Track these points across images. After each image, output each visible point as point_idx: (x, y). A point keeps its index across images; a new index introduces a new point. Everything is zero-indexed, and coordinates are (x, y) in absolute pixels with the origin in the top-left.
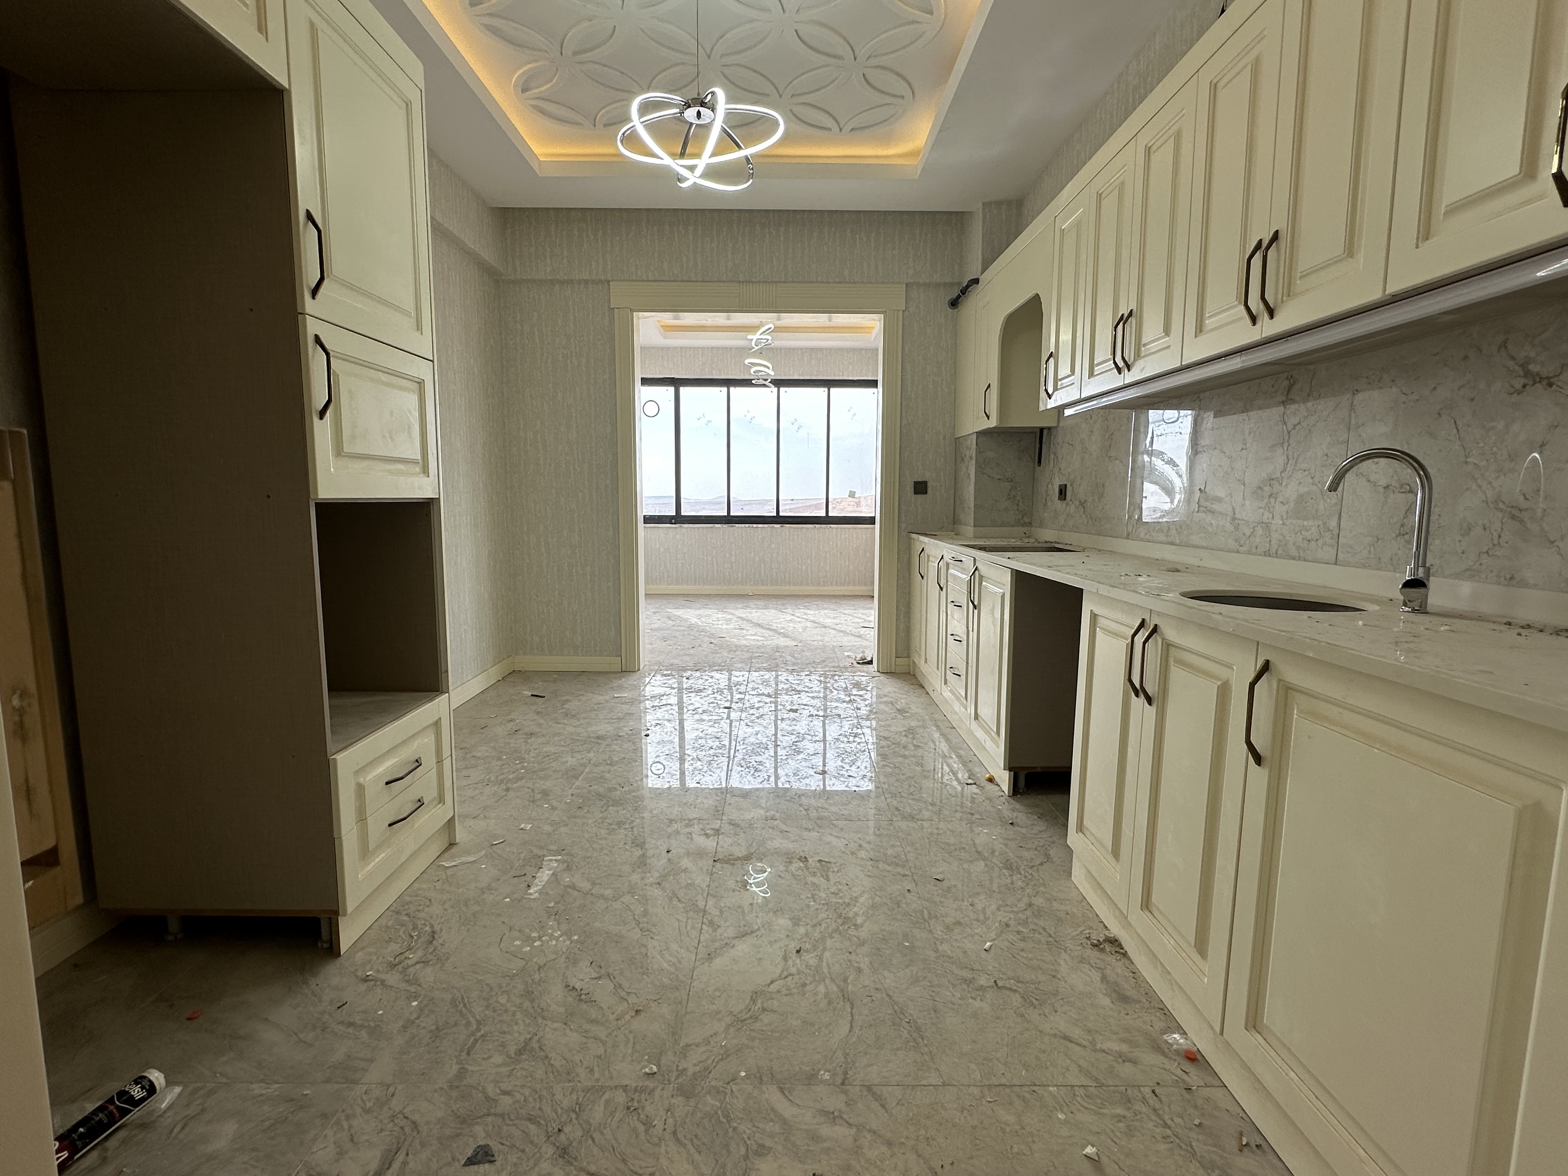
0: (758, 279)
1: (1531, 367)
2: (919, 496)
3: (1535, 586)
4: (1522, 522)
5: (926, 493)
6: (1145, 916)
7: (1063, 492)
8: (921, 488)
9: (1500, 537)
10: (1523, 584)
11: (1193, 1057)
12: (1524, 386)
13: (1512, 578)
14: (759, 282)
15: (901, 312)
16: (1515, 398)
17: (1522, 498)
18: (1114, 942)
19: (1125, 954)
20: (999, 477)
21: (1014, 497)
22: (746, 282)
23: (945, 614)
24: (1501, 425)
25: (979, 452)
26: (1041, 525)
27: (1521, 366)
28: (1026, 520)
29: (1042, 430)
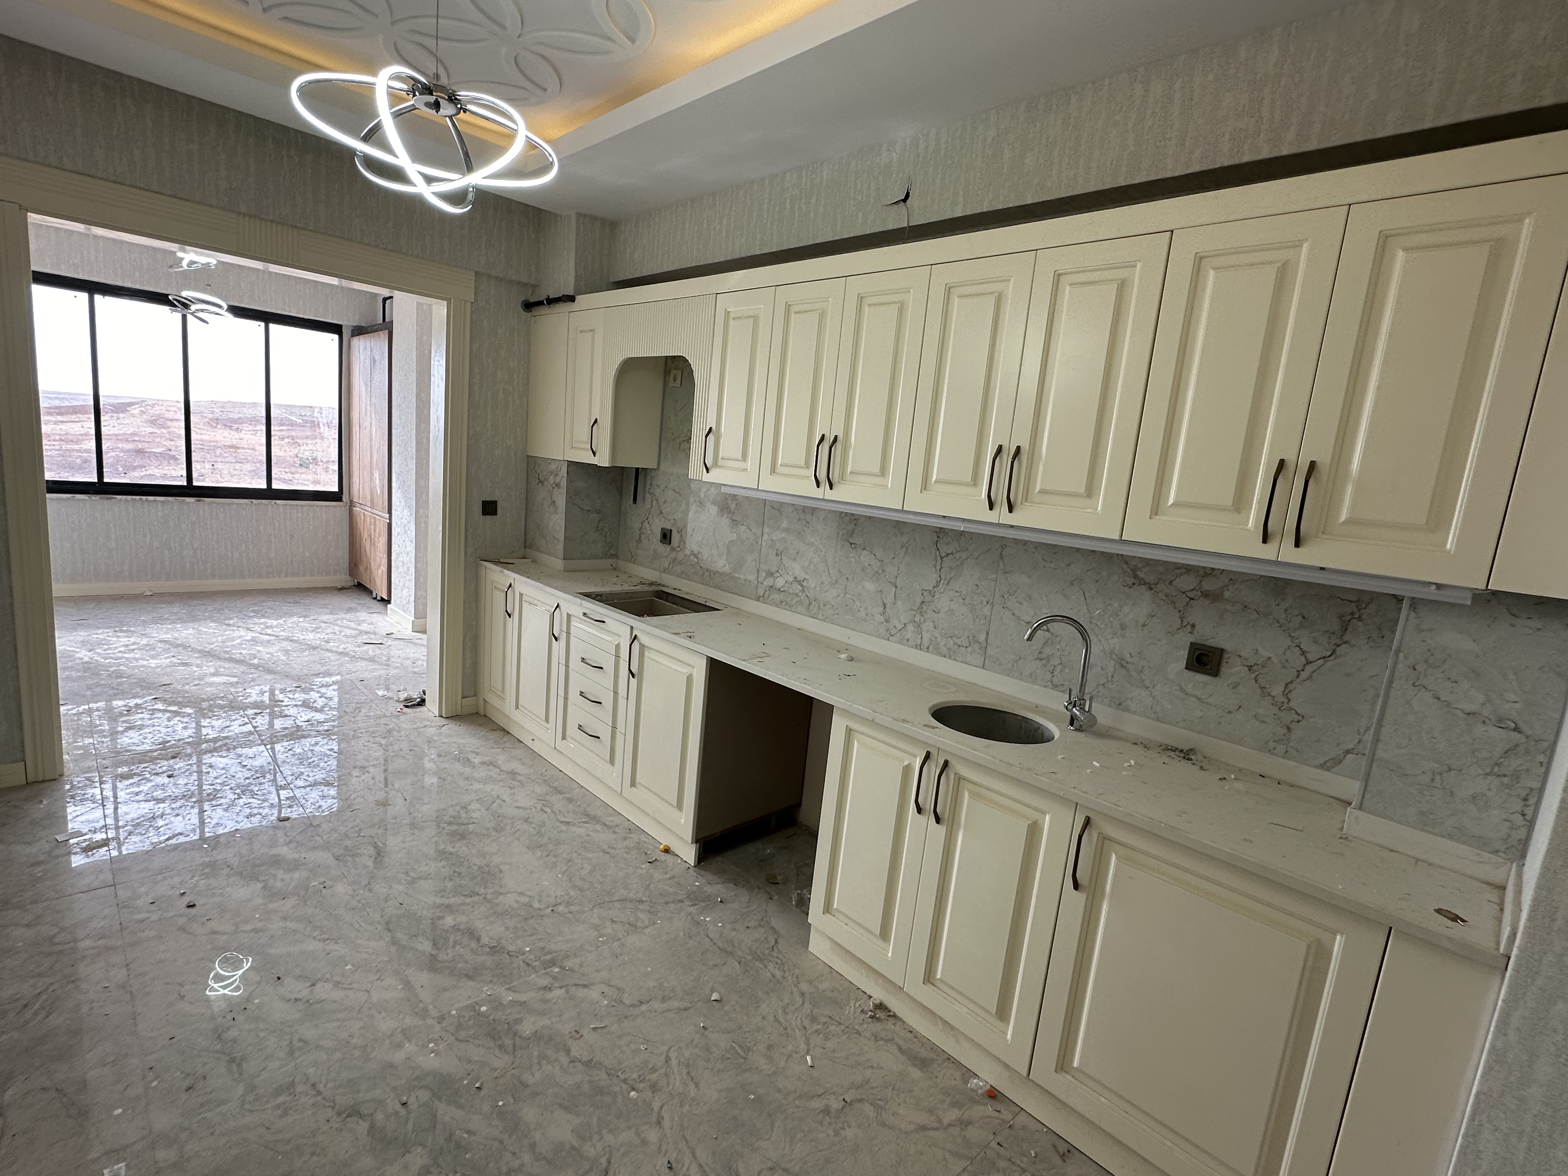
0: (271, 217)
1: (1138, 573)
2: (488, 517)
3: (1135, 713)
4: (1128, 670)
5: (495, 514)
6: (928, 988)
7: (666, 536)
8: (489, 508)
9: (1112, 677)
10: (1127, 709)
11: (993, 1094)
12: (1134, 584)
13: (1119, 705)
14: (272, 221)
15: (469, 305)
16: (1126, 589)
17: (1128, 655)
18: (881, 1006)
19: (895, 1016)
20: (588, 508)
21: (602, 529)
22: (251, 216)
23: (563, 668)
24: (1116, 605)
25: (570, 481)
26: (633, 559)
27: (1132, 570)
28: (612, 552)
29: (637, 469)
